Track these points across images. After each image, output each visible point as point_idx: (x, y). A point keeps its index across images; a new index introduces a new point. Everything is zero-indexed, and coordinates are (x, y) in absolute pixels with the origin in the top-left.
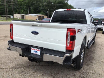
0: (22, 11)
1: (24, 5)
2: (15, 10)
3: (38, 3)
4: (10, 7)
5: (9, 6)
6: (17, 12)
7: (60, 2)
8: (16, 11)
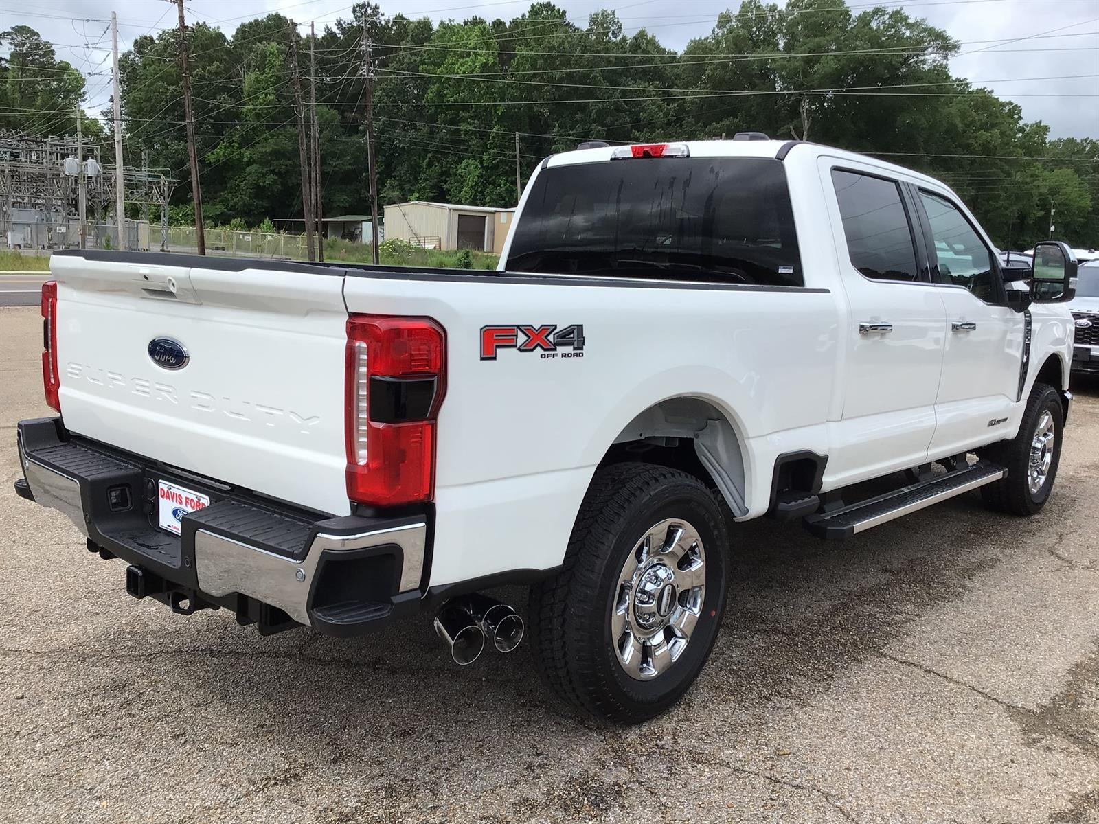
0: (470, 170)
1: (486, 116)
2: (402, 169)
3: (624, 94)
4: (354, 138)
5: (353, 130)
6: (417, 180)
7: (860, 62)
8: (416, 171)
